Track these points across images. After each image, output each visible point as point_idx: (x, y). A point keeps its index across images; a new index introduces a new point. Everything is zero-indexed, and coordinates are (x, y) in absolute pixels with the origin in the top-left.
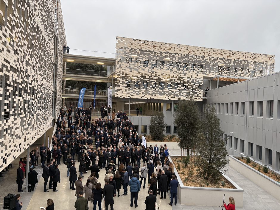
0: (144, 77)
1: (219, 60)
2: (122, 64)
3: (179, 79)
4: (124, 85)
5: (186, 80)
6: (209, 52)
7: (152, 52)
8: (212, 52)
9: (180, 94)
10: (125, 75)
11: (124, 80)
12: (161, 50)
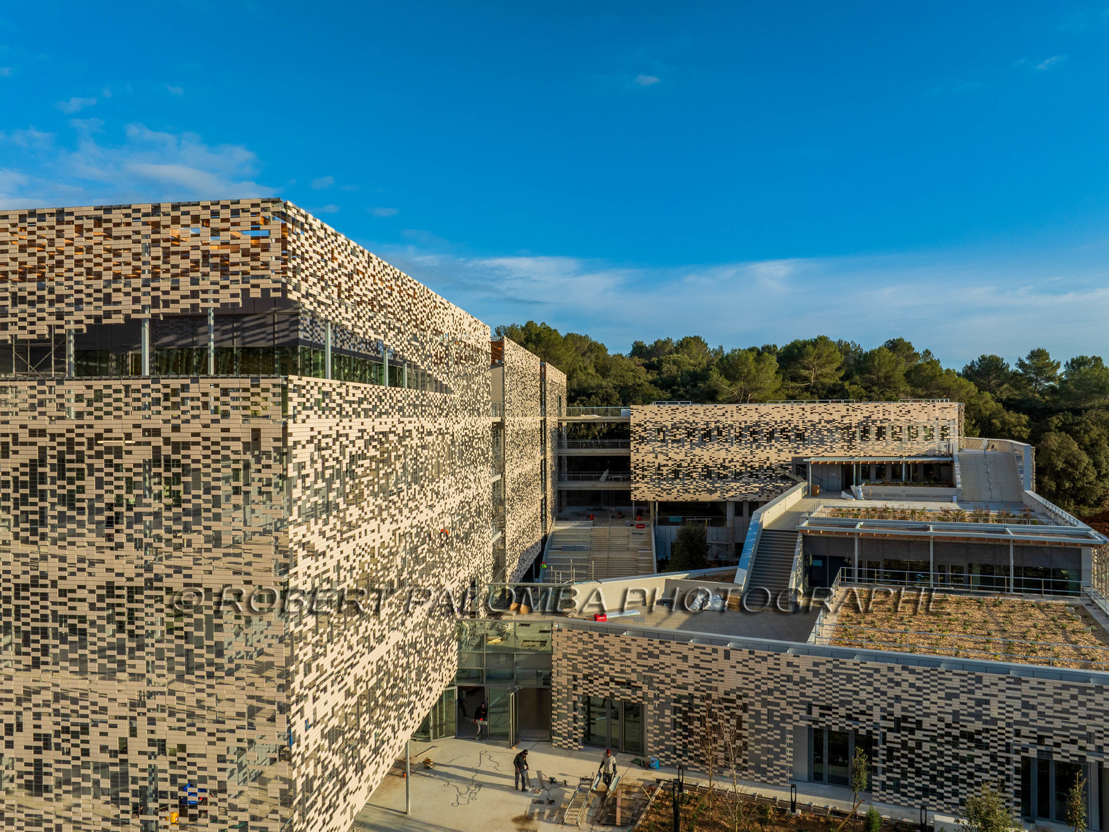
0: (679, 466)
1: (823, 423)
2: (640, 447)
3: (743, 464)
4: (646, 480)
5: (757, 465)
6: (801, 412)
7: (691, 424)
8: (809, 412)
9: (746, 490)
10: (646, 464)
11: (646, 473)
12: (707, 419)
